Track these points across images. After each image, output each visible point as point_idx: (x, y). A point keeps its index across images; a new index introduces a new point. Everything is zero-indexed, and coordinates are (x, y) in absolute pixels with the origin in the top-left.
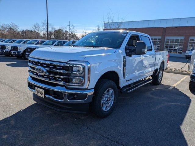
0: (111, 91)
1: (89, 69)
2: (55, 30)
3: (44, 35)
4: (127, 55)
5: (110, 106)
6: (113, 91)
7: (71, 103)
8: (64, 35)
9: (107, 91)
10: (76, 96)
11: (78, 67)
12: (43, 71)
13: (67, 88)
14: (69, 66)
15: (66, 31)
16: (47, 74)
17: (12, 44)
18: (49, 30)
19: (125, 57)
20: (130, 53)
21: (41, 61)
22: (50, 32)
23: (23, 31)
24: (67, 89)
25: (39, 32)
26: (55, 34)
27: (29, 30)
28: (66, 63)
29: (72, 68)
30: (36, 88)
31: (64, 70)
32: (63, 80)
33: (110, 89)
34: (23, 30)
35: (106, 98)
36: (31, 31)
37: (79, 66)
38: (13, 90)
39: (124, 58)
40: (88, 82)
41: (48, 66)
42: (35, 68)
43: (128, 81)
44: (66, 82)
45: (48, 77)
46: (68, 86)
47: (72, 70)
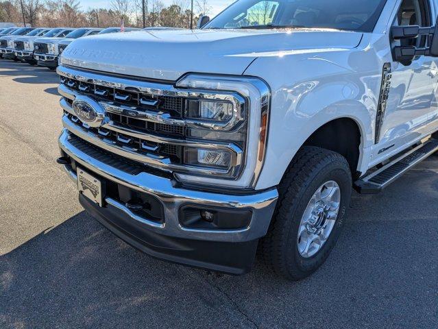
0: (333, 189)
1: (266, 109)
2: (164, 8)
3: (138, 20)
4: (395, 59)
5: (322, 239)
6: (337, 188)
7: (191, 237)
8: (184, 20)
9: (320, 189)
10: (208, 215)
11: (218, 100)
12: (93, 115)
13: (179, 185)
14: (184, 98)
15: (188, 11)
16: (110, 125)
17: (60, 40)
18: (150, 9)
19: (389, 64)
20: (406, 52)
21: (99, 80)
22: (152, 14)
23: (93, 13)
24: (176, 187)
25: (127, 14)
26: (162, 20)
27: (105, 10)
28: (173, 83)
29: (198, 104)
30: (79, 170)
31: (165, 111)
32: (162, 151)
33: (330, 185)
34: (92, 10)
35: (314, 213)
36: (110, 12)
37: (222, 97)
38: (43, 160)
39: (386, 68)
40: (259, 164)
41: (109, 94)
42: (72, 101)
43: (385, 149)
44: (175, 160)
45: (112, 136)
46: (182, 177)
47: (197, 116)
